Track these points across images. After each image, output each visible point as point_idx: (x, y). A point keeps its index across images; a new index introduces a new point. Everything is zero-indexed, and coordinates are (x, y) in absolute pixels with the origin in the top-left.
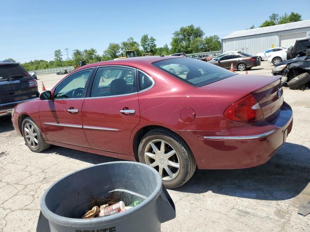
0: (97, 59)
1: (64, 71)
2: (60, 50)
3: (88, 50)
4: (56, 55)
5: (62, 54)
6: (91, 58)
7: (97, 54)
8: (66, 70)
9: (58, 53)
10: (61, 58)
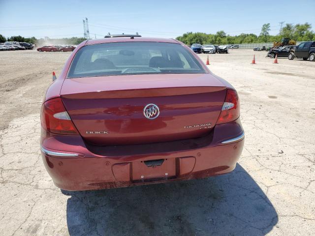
0: (309, 36)
1: (262, 48)
2: (269, 24)
3: (301, 24)
4: (264, 29)
5: (270, 28)
6: (301, 35)
7: (310, 30)
8: (264, 47)
9: (266, 27)
10: (268, 33)
